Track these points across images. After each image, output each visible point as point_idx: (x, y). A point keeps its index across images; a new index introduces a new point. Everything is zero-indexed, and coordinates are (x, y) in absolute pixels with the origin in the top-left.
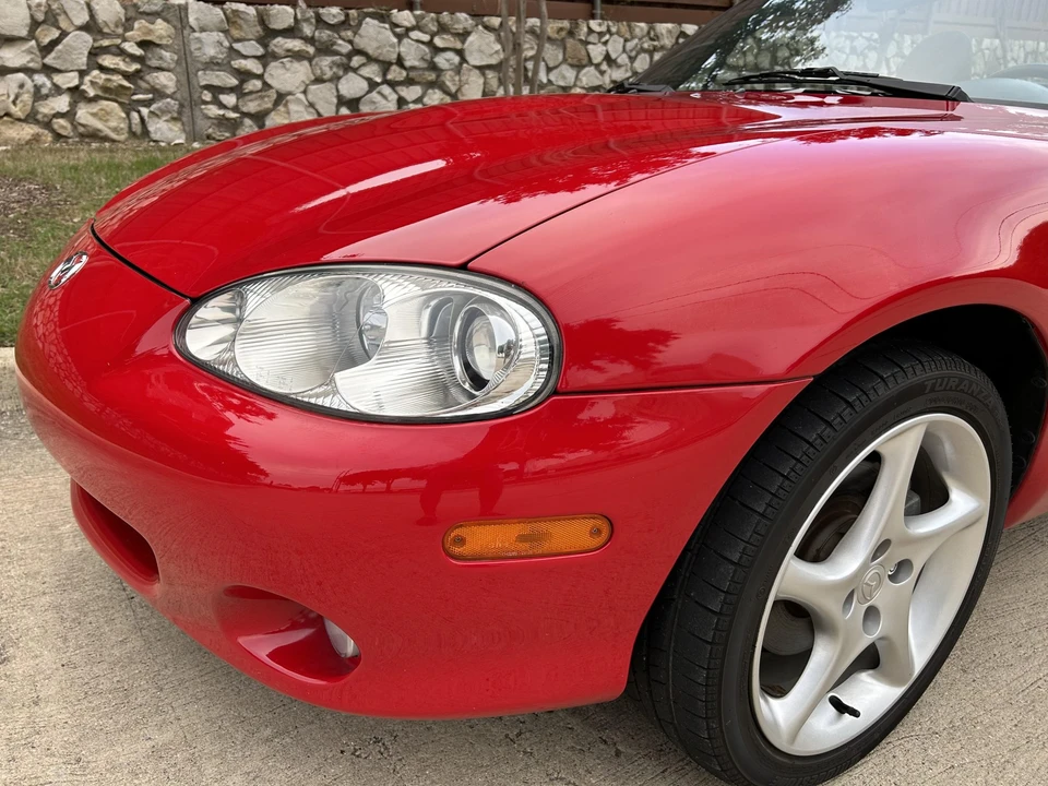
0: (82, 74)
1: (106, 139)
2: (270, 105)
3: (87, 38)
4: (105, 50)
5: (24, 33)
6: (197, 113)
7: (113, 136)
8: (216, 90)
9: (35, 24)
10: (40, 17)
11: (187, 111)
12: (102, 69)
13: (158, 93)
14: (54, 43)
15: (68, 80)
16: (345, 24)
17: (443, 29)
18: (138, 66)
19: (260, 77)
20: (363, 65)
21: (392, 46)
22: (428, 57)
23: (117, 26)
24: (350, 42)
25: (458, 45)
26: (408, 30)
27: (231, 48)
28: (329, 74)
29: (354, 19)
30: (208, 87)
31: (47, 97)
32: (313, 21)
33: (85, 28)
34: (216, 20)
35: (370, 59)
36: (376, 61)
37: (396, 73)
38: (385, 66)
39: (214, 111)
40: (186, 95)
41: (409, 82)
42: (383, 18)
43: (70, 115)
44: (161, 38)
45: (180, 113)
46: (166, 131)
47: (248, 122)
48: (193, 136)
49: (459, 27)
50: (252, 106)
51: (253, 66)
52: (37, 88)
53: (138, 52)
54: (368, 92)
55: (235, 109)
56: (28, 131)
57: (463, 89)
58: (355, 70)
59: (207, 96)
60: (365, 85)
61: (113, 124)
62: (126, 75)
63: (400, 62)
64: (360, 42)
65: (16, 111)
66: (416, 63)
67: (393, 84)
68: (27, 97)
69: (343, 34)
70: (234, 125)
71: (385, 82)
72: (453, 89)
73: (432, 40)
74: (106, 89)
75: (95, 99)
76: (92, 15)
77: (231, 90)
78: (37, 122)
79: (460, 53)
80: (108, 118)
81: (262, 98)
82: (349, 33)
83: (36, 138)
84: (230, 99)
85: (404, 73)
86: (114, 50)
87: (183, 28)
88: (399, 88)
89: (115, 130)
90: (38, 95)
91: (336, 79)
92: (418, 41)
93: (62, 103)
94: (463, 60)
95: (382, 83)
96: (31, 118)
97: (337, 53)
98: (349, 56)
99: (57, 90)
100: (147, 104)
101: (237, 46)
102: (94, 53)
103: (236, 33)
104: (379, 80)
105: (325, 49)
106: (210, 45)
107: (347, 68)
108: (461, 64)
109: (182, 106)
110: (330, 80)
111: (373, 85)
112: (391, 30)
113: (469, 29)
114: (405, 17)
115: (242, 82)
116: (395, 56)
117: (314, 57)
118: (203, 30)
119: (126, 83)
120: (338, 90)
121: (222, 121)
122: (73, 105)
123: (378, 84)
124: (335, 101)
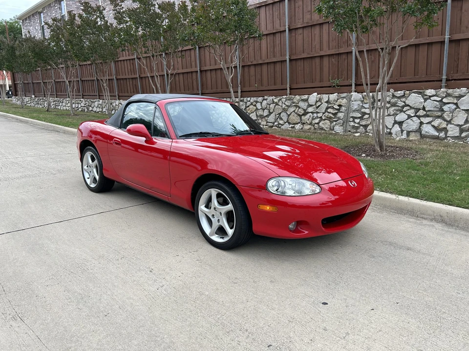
0: (323, 113)
1: (324, 130)
2: (369, 123)
3: (326, 104)
4: (330, 107)
5: (314, 104)
6: (348, 124)
7: (326, 129)
8: (354, 118)
9: (317, 102)
10: (318, 100)
11: (345, 123)
12: (328, 112)
13: (339, 119)
14: (319, 106)
15: (319, 115)
16: (403, 96)
17: (448, 95)
18: (337, 111)
19: (369, 114)
20: (408, 110)
21: (421, 103)
22: (439, 106)
23: (334, 101)
24: (404, 102)
25: (455, 101)
26: (430, 97)
27: (362, 106)
28: (392, 113)
29: (407, 95)
30: (352, 117)
31: (315, 119)
32: (391, 96)
33: (326, 102)
34: (359, 98)
35: (411, 108)
36: (413, 108)
37: (421, 113)
38: (417, 110)
39: (352, 124)
40: (346, 119)
41: (426, 116)
42: (420, 93)
43: (318, 123)
44: (343, 104)
45: (343, 124)
46: (338, 129)
47: (361, 127)
48: (345, 131)
49: (456, 94)
50: (364, 123)
51: (367, 111)
52: (313, 117)
53: (338, 107)
54: (407, 119)
55: (359, 123)
56: (309, 127)
57: (454, 119)
58: (404, 112)
59: (351, 119)
60: (406, 117)
61: (326, 126)
62: (332, 114)
63: (424, 109)
64: (407, 102)
65: (308, 122)
66: (432, 109)
67: (419, 117)
68: (310, 119)
69: (402, 100)
70: (357, 128)
71: (415, 116)
72: (448, 119)
73: (442, 100)
74: (327, 117)
75: (325, 120)
76: (329, 99)
77: (359, 118)
78: (312, 125)
79: (456, 104)
80: (325, 125)
81: (367, 120)
82: (404, 99)
83: (310, 129)
84: (357, 121)
85: (425, 113)
86: (332, 107)
87: (350, 101)
88: (421, 118)
89: (327, 128)
90: (313, 119)
91: (395, 115)
92: (434, 100)
93: (317, 121)
94: (458, 107)
95: (414, 116)
96: (311, 124)
97: (398, 106)
98: (403, 107)
99: (317, 117)
100: (336, 121)
101: (364, 105)
102: (327, 108)
103: (365, 101)
104: (412, 115)
105: (394, 105)
106: (355, 105)
107: (401, 111)
108: (456, 109)
109: (344, 122)
110: (393, 115)
111: (409, 117)
112: (423, 97)
113: (464, 95)
114: (430, 92)
115: (364, 115)
116: (422, 106)
117: (389, 107)
118: (355, 101)
119: (332, 116)
120: (395, 119)
121: (353, 127)
122: (320, 121)
123: (413, 117)
124: (393, 122)
